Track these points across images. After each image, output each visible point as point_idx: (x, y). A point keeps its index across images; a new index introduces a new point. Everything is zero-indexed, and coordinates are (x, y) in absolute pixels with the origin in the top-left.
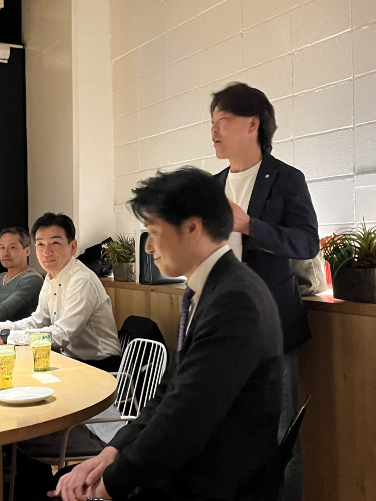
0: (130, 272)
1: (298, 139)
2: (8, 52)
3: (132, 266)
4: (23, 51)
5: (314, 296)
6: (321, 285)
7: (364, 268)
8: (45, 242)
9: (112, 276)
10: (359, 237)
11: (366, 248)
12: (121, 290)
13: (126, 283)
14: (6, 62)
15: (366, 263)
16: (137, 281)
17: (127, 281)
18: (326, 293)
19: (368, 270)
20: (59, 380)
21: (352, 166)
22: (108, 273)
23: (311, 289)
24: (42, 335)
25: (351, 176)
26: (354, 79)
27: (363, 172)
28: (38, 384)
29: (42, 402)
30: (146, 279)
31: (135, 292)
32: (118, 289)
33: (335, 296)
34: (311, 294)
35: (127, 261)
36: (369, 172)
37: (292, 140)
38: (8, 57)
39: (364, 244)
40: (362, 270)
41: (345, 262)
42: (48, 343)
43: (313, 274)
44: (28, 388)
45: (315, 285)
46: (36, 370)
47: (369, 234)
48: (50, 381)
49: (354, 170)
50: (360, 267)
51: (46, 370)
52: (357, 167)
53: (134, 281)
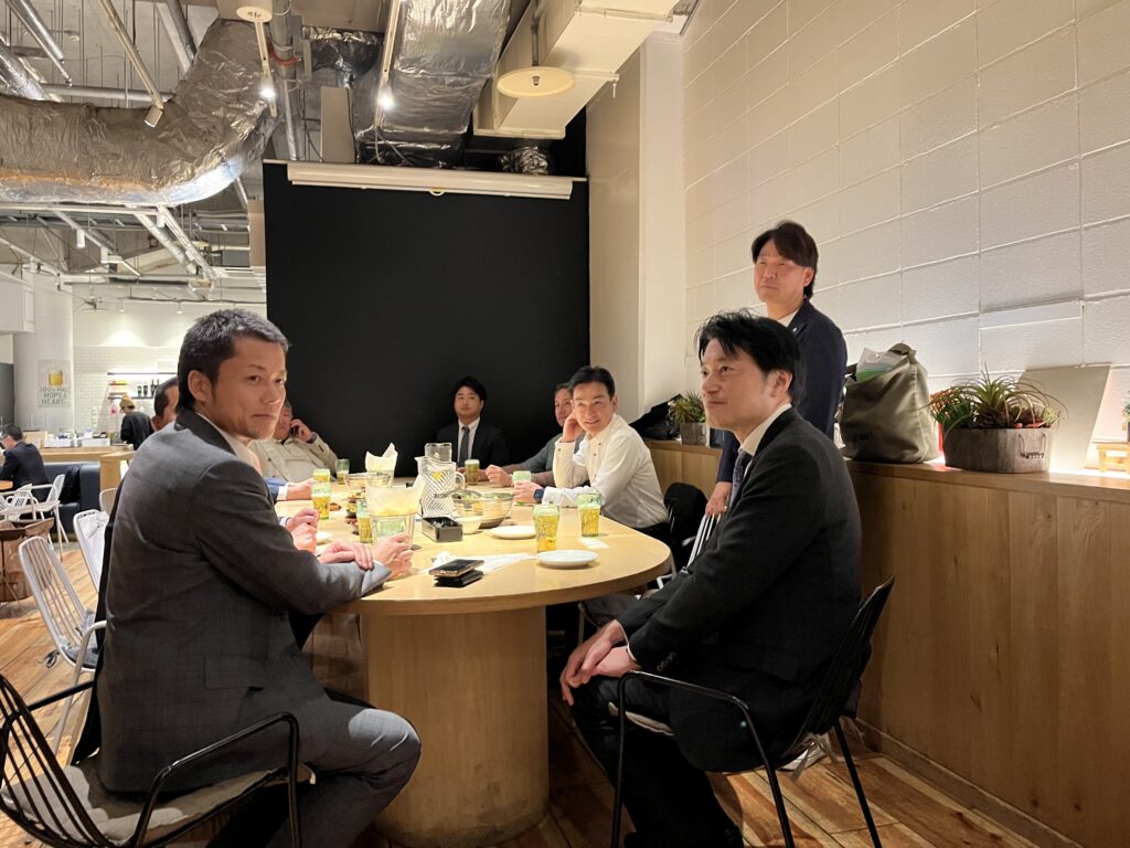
0: (700, 433)
1: (906, 271)
2: (570, 187)
3: (701, 427)
4: (587, 184)
5: (921, 463)
6: (931, 450)
7: (985, 428)
8: (586, 403)
9: (680, 439)
10: (980, 390)
11: (990, 404)
12: (690, 454)
13: (693, 447)
14: (568, 198)
15: (986, 421)
16: (708, 444)
17: (696, 444)
18: (938, 461)
19: (989, 432)
20: (606, 546)
21: (977, 301)
22: (676, 436)
23: (917, 455)
24: (590, 497)
25: (976, 315)
26: (980, 193)
27: (991, 309)
28: (584, 548)
29: (585, 566)
30: (718, 442)
31: (704, 456)
32: (686, 454)
33: (947, 465)
34: (918, 461)
35: (697, 421)
36: (999, 309)
37: (900, 273)
38: (570, 192)
39: (986, 400)
40: (981, 432)
41: (958, 421)
42: (597, 506)
43: (921, 436)
44: (571, 552)
45: (923, 450)
46: (584, 536)
47: (993, 386)
48: (597, 546)
49: (980, 307)
50: (979, 427)
51: (594, 536)
52: (983, 304)
53: (704, 444)
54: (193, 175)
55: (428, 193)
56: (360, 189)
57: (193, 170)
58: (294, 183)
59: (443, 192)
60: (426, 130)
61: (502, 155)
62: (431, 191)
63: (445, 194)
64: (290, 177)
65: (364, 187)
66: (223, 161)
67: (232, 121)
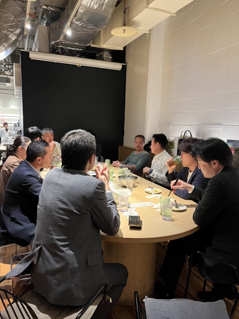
2: (121, 67)
4: (126, 66)
14: (120, 70)
58: (31, 59)
60: (77, 44)
61: (97, 54)
62: (77, 65)
63: (82, 66)
67: (9, 35)
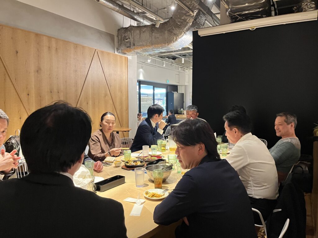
54: (176, 40)
55: (249, 30)
56: (223, 34)
57: (176, 37)
58: (201, 36)
59: (255, 28)
60: (247, 5)
61: (293, 7)
62: (250, 29)
63: (256, 28)
64: (199, 34)
65: (224, 33)
66: (185, 33)
67: (187, 20)
